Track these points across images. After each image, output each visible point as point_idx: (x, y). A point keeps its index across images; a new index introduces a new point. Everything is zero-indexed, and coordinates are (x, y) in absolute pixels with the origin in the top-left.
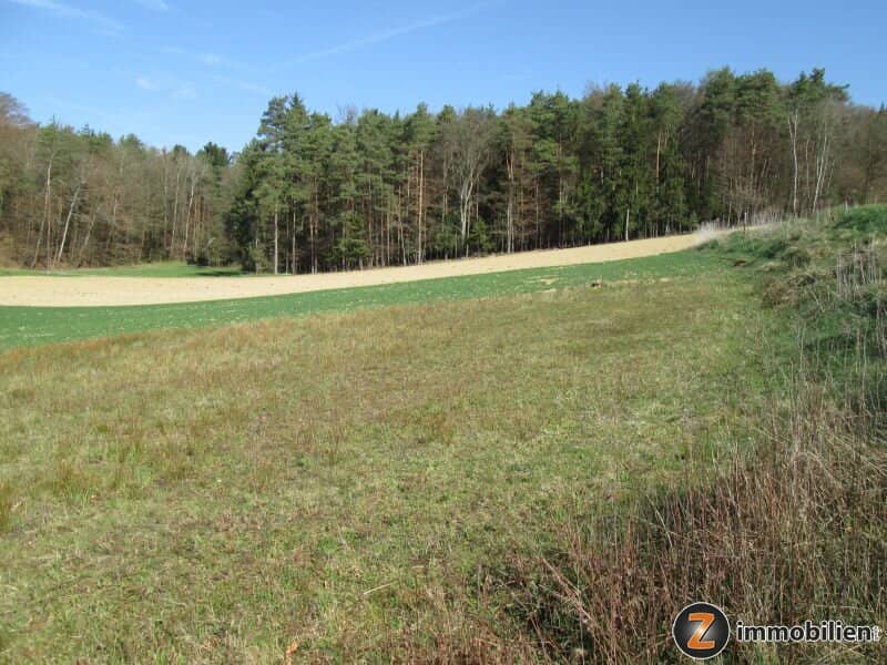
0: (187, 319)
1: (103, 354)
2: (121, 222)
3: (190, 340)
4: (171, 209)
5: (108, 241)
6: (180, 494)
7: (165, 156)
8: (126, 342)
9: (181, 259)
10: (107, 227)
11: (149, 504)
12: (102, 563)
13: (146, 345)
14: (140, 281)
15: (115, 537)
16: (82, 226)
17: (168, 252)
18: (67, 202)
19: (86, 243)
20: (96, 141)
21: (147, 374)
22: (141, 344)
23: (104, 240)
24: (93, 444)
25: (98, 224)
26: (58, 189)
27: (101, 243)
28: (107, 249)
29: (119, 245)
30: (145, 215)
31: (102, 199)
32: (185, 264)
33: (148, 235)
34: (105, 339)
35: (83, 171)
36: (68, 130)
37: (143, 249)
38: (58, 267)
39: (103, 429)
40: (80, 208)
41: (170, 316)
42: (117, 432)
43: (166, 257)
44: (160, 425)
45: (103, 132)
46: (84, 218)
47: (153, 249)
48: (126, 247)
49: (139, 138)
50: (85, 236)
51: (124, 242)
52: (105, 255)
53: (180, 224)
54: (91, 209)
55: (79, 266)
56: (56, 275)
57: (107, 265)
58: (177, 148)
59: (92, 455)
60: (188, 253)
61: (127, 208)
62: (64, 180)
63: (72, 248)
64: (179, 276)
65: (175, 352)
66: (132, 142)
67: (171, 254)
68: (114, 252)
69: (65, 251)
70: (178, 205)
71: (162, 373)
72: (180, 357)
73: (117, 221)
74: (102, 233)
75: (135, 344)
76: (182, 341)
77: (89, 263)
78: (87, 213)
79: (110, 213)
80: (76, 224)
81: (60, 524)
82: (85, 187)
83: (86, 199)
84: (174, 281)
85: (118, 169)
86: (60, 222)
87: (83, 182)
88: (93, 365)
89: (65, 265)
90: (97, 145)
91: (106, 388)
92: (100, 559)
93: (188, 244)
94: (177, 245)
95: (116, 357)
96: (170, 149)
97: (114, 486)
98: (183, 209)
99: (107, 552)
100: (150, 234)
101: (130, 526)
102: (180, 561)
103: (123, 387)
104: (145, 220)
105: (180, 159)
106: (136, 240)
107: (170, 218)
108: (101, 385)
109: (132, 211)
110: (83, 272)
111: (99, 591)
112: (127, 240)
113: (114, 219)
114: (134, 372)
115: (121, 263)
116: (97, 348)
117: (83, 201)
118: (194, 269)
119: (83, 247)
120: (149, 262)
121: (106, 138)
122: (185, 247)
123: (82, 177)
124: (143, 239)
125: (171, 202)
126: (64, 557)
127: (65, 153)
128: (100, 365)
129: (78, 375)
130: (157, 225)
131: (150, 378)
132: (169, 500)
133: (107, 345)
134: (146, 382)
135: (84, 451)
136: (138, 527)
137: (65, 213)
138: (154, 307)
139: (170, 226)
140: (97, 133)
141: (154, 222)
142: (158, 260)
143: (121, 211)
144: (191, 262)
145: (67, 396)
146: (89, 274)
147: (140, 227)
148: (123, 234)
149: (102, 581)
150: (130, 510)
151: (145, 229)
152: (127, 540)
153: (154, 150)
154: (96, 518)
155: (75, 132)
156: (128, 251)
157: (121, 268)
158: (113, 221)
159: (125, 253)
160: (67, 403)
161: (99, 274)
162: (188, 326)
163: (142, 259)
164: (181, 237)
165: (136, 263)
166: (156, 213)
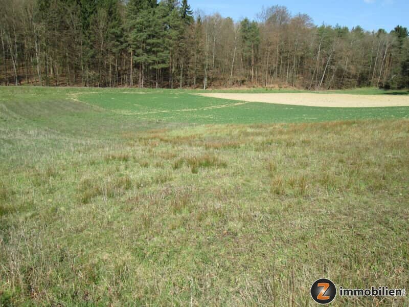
0: (379, 115)
1: (339, 128)
2: (349, 68)
3: (380, 125)
4: (374, 61)
5: (342, 78)
6: (380, 196)
7: (373, 35)
8: (349, 124)
9: (376, 86)
10: (342, 71)
11: (365, 198)
12: (344, 218)
13: (359, 126)
14: (355, 96)
15: (349, 209)
16: (331, 71)
17: (370, 82)
18: (326, 60)
19: (332, 78)
20: (341, 31)
21: (360, 139)
22: (356, 125)
23: (340, 77)
24: (337, 167)
25: (338, 69)
26: (322, 54)
27: (339, 79)
28: (341, 81)
29: (347, 79)
30: (361, 65)
31: (341, 58)
32: (378, 88)
33: (362, 74)
34: (340, 122)
35: (334, 46)
36: (329, 27)
37: (358, 81)
38: (320, 90)
39: (341, 161)
40: (331, 63)
41: (370, 113)
42: (348, 163)
43: (369, 85)
44: (368, 163)
45: (345, 26)
46: (333, 67)
47: (362, 81)
48: (350, 80)
49: (361, 27)
50: (332, 75)
51: (349, 78)
52: (340, 84)
53: (377, 68)
54: (336, 63)
55: (328, 89)
56: (318, 93)
57: (340, 89)
58: (380, 31)
59: (337, 171)
60: (380, 83)
61: (352, 62)
62: (326, 50)
63: (326, 81)
64: (374, 94)
65: (374, 130)
66: (358, 29)
67: (371, 84)
68: (344, 82)
69: (323, 82)
70: (378, 59)
71: (367, 139)
72: (376, 132)
73: (347, 68)
74: (340, 74)
75: (354, 125)
76: (377, 125)
77: (333, 88)
78: (334, 65)
79: (344, 65)
80: (329, 70)
81: (325, 198)
82: (334, 53)
83: (334, 58)
84: (372, 97)
85: (350, 43)
86: (322, 69)
87: (334, 51)
88: (334, 133)
89: (322, 88)
90: (342, 33)
91: (341, 143)
92: (343, 217)
93: (381, 78)
94: (375, 79)
95: (345, 130)
96: (376, 31)
97: (348, 187)
98: (380, 61)
99: (346, 215)
100: (362, 73)
101: (356, 206)
102: (382, 228)
103: (348, 144)
104: (360, 67)
105: (381, 36)
106: (355, 77)
107: (373, 66)
108: (338, 141)
109: (355, 63)
110: (329, 92)
111: (343, 230)
112: (351, 77)
113: (346, 66)
114: (354, 138)
115: (347, 88)
116: (336, 125)
117: (333, 59)
118: (382, 91)
119: (331, 81)
120: (360, 87)
121: (346, 29)
122: (379, 80)
123: (334, 49)
124: (358, 76)
125: (374, 57)
126: (327, 212)
127: (327, 38)
128: (337, 133)
129: (328, 137)
130: (366, 69)
131: (362, 141)
132: (375, 198)
133: (341, 124)
134: (360, 142)
135: (333, 169)
136: (360, 207)
137: (325, 65)
138: (362, 108)
139: (372, 70)
140: (342, 28)
141: (365, 68)
142: (364, 86)
143: (349, 63)
144: (381, 87)
145: (324, 145)
146: (332, 92)
147: (357, 70)
148: (349, 74)
149: (344, 226)
150: (356, 199)
151: (360, 72)
152: (355, 212)
153: (368, 32)
154: (340, 199)
155: (332, 28)
156: (350, 82)
157: (347, 90)
158: (345, 68)
159: (349, 83)
160: (324, 147)
161: (337, 93)
162: (380, 119)
163: (357, 86)
164: (377, 75)
165: (354, 87)
166: (366, 63)
